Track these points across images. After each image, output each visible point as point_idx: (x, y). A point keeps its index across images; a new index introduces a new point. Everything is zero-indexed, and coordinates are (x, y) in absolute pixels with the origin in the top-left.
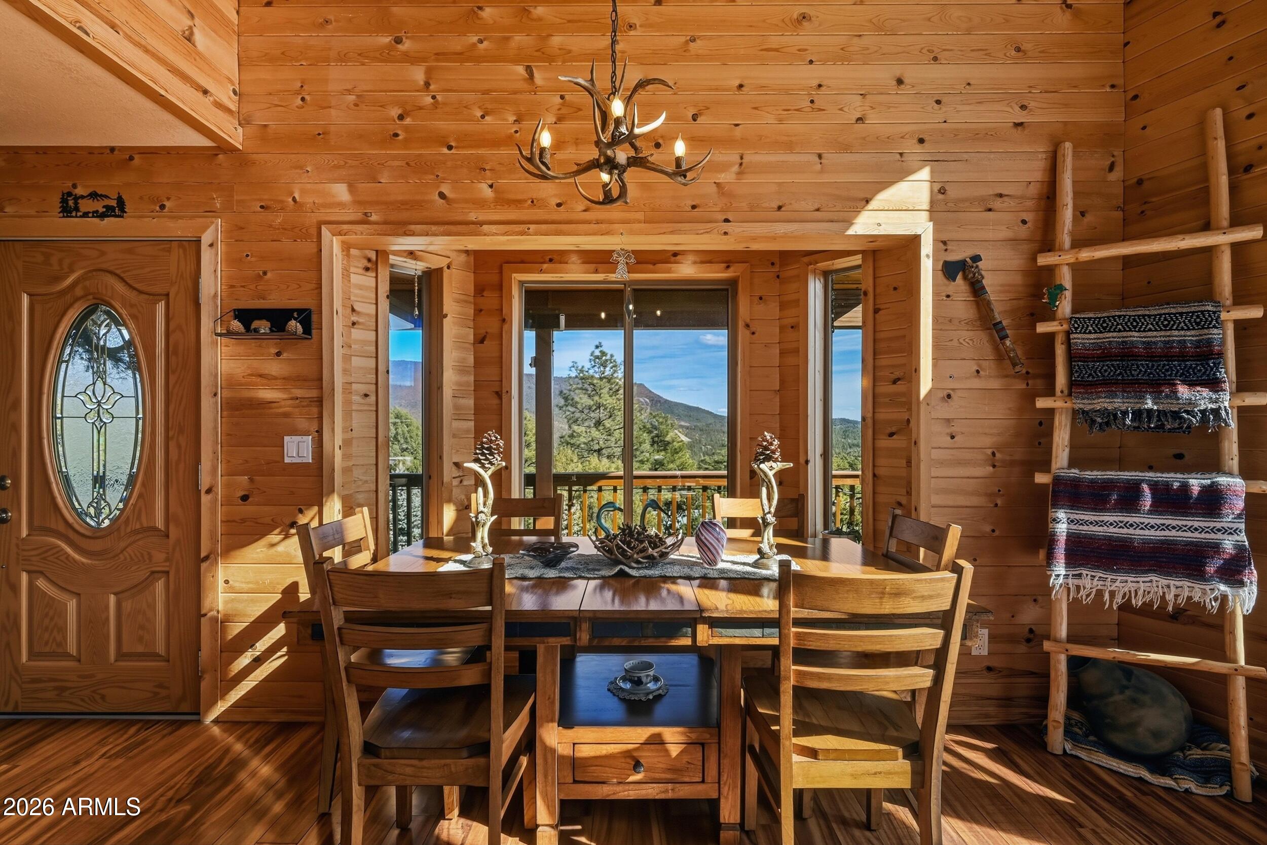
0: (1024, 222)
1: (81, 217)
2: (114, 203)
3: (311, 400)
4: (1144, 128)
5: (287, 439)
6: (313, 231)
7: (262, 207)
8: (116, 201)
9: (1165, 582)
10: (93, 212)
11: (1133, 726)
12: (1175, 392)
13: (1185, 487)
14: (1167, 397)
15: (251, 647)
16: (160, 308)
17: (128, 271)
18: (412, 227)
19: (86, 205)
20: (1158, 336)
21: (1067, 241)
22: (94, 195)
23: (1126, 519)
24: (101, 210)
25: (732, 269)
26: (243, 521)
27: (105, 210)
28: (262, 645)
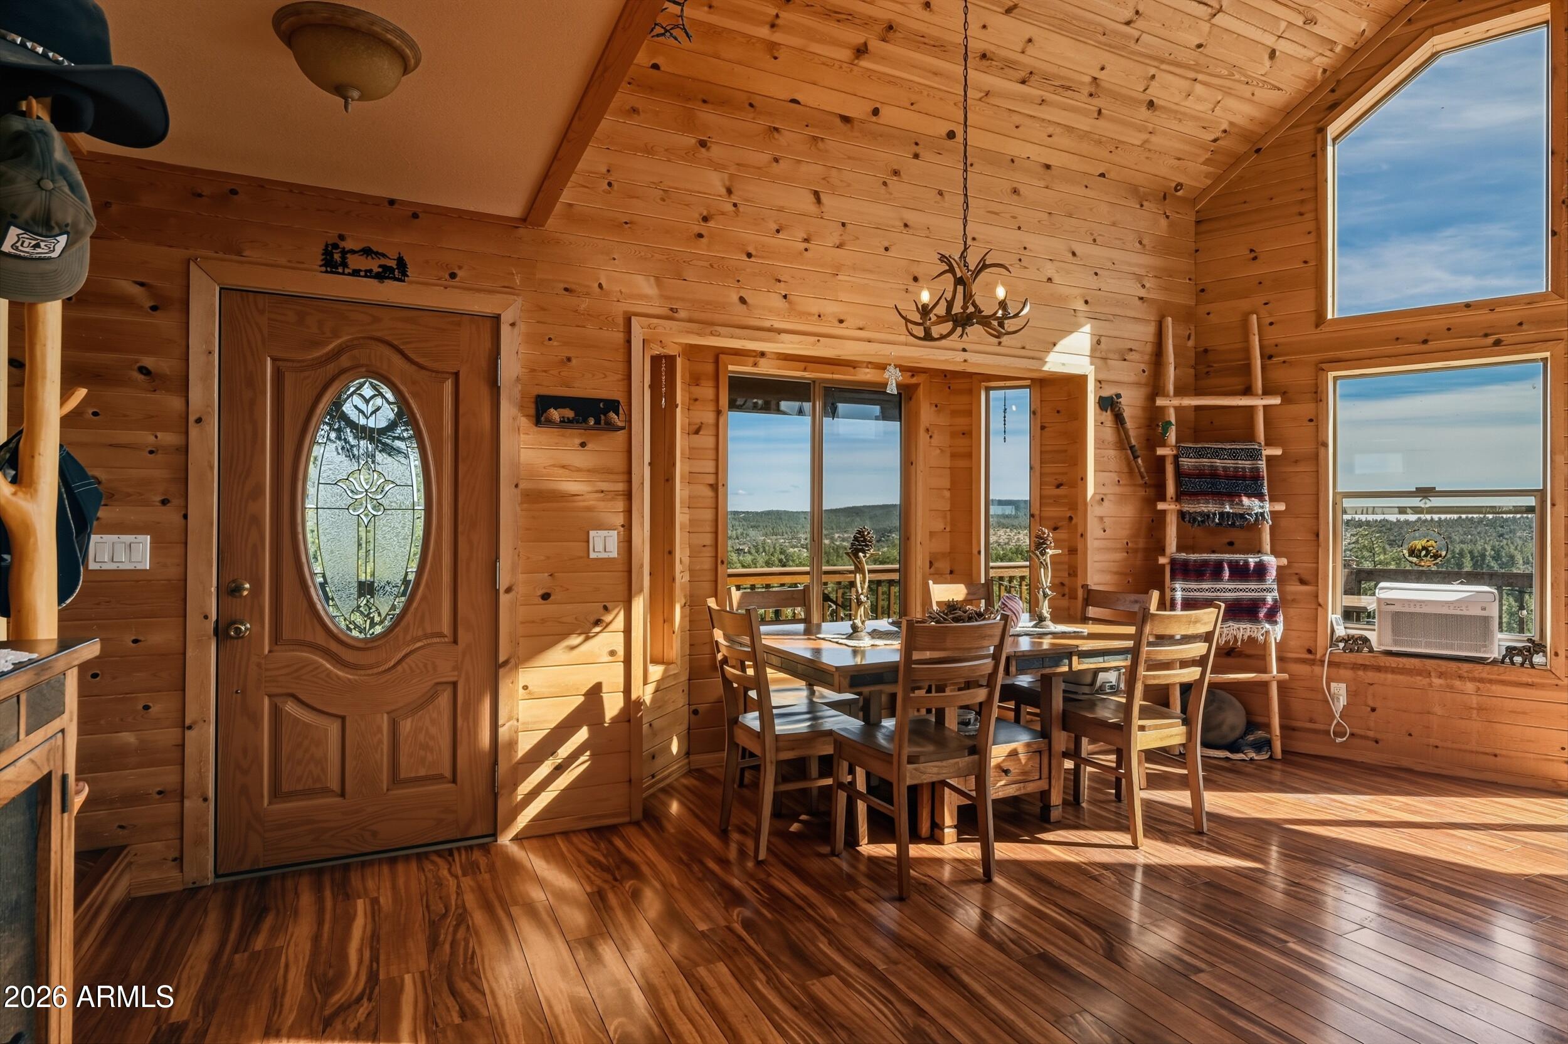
0: (1144, 371)
1: (349, 274)
2: (393, 264)
3: (616, 493)
4: (1208, 314)
5: (592, 533)
6: (620, 321)
7: (566, 289)
8: (395, 262)
9: (1237, 626)
10: (366, 271)
11: (1220, 725)
12: (1241, 501)
13: (1246, 563)
14: (1237, 504)
15: (552, 755)
16: (448, 386)
17: (410, 343)
18: (719, 328)
19: (355, 262)
20: (1230, 463)
21: (1171, 388)
22: (367, 252)
23: (1214, 586)
24: (376, 270)
25: (915, 378)
26: (543, 621)
27: (380, 270)
28: (564, 751)
